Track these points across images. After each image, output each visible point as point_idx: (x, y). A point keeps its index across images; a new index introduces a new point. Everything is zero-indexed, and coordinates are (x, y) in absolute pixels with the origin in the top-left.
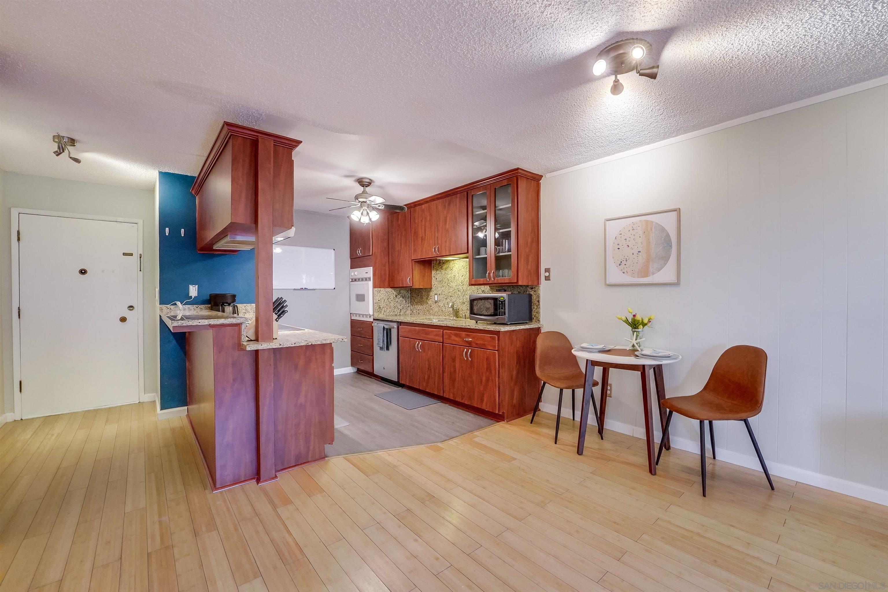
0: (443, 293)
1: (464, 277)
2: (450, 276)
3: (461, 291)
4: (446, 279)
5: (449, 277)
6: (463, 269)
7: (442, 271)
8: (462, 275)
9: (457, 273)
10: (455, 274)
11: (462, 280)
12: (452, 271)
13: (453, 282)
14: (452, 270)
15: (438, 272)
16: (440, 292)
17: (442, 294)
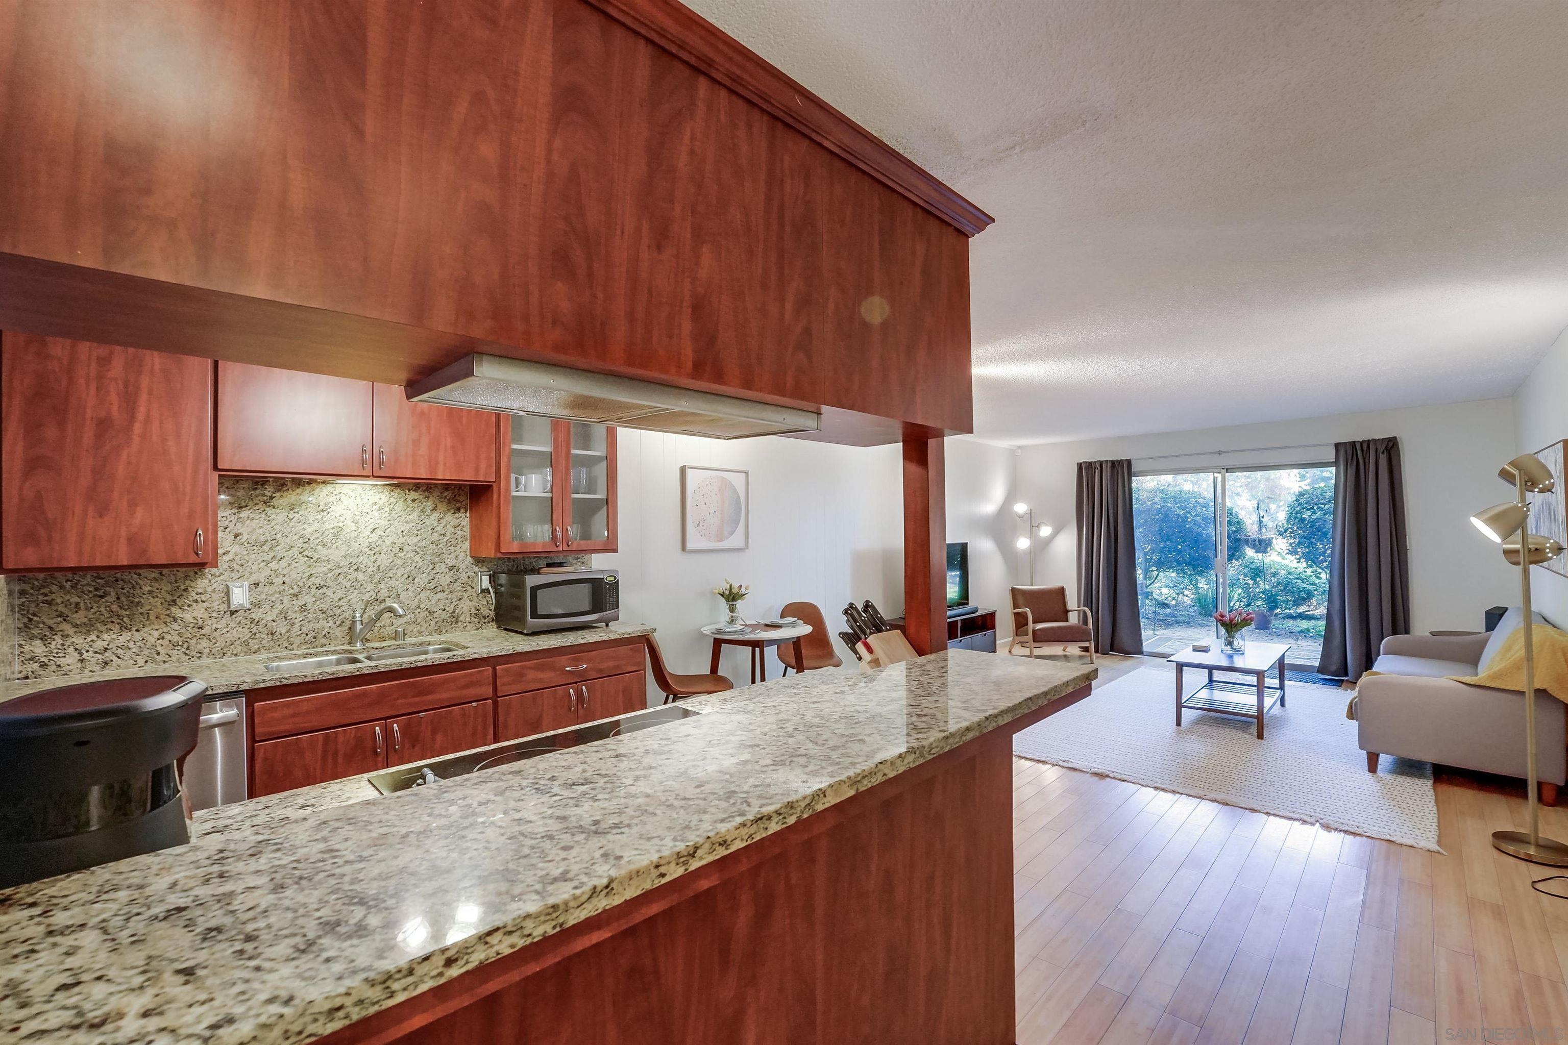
0: (278, 581)
1: (379, 532)
2: (314, 528)
3: (371, 569)
4: (296, 537)
5: (309, 530)
6: (376, 513)
7: (270, 511)
8: (372, 527)
9: (348, 522)
10: (341, 524)
11: (371, 540)
12: (325, 513)
13: (329, 545)
14: (323, 511)
15: (245, 514)
16: (261, 577)
17: (272, 583)
